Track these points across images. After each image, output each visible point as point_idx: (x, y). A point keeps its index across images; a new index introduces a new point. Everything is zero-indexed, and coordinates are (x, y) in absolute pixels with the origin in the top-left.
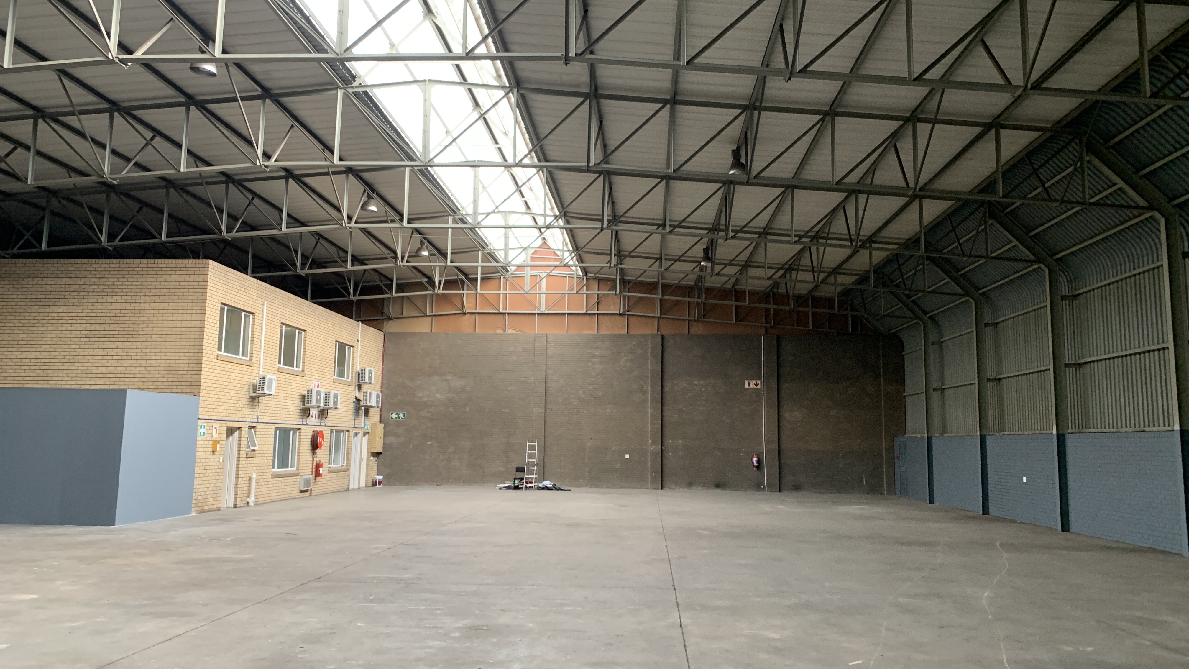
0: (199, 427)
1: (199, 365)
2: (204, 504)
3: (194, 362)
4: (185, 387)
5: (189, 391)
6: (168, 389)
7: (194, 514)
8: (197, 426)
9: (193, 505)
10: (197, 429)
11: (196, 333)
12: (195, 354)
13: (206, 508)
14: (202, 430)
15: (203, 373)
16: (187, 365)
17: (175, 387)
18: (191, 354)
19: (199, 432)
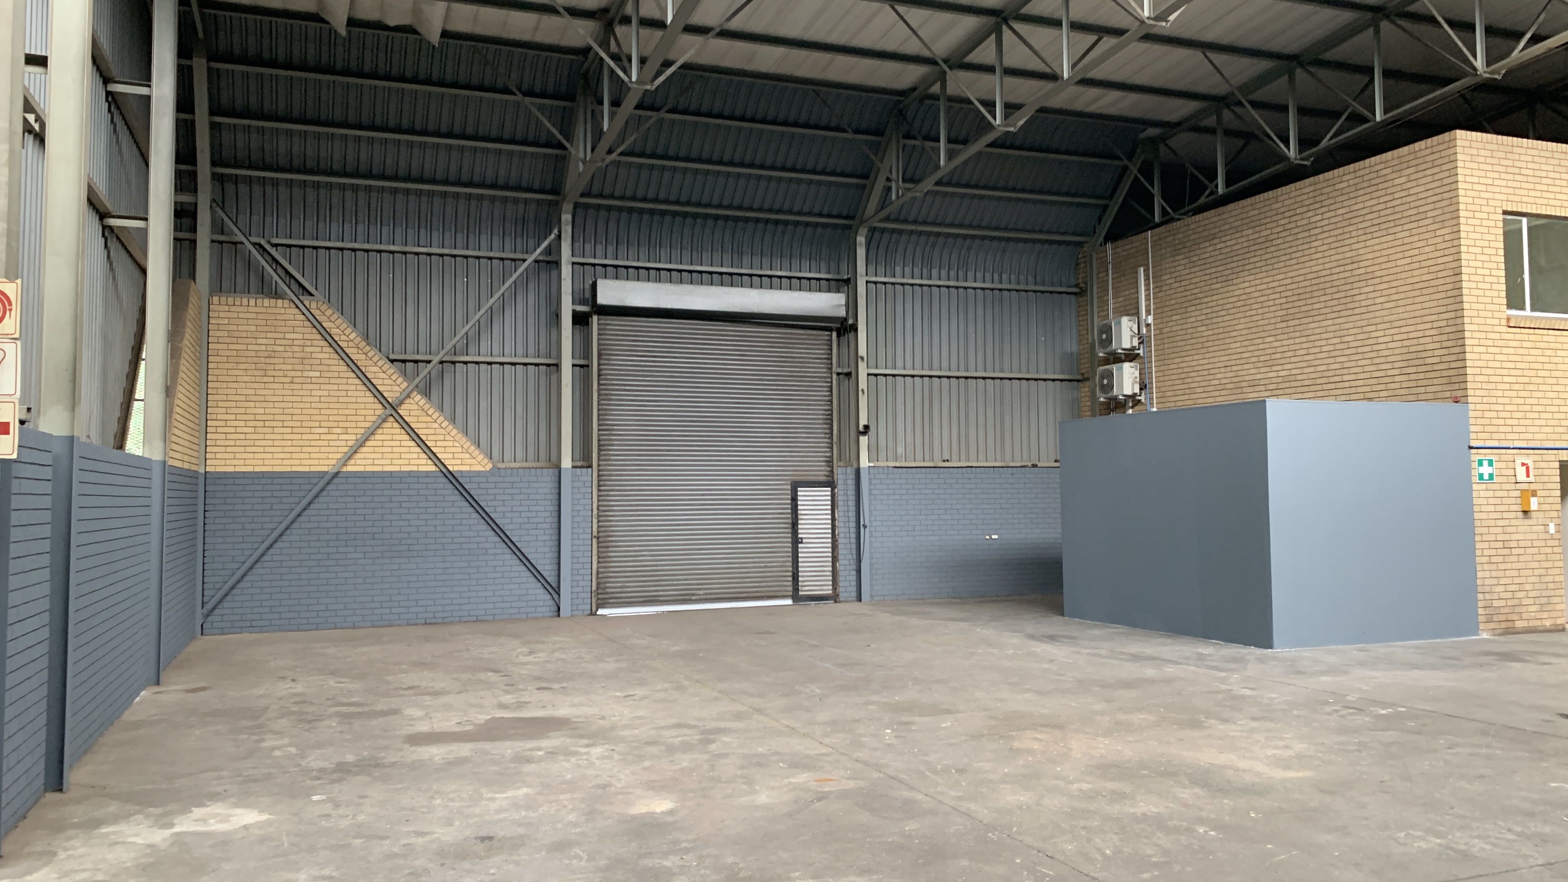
0: (1475, 465)
1: (1460, 342)
2: (1514, 617)
3: (1451, 336)
4: (1439, 388)
5: (1448, 394)
6: (1411, 395)
7: (1485, 636)
8: (1469, 461)
9: (1481, 619)
10: (1470, 469)
11: (1448, 280)
12: (1451, 322)
13: (1519, 624)
14: (1486, 470)
15: (1468, 356)
16: (1438, 345)
17: (1422, 390)
18: (1444, 323)
19: (1475, 473)
